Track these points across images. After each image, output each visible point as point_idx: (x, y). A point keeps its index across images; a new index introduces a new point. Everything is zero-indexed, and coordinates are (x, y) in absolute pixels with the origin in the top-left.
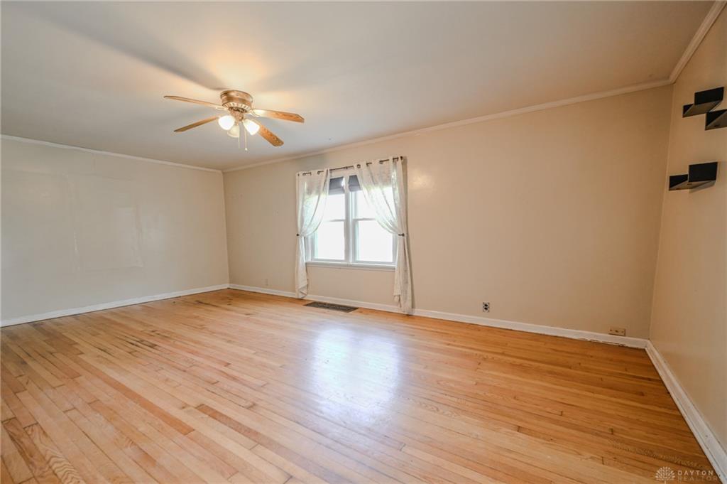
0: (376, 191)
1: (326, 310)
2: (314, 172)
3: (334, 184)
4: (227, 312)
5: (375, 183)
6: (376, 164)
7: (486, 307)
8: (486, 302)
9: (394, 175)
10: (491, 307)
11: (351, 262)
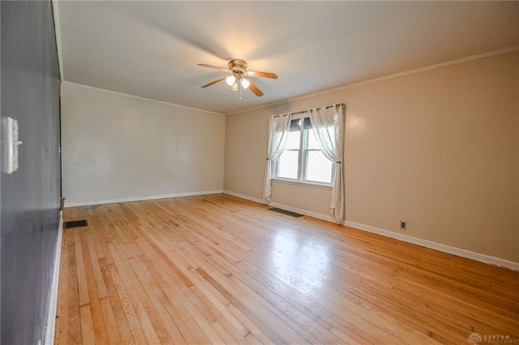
0: (323, 129)
1: (282, 214)
2: (281, 115)
3: (294, 123)
4: (220, 209)
5: (322, 123)
6: (323, 109)
7: (403, 225)
8: (403, 221)
9: (336, 118)
10: (408, 226)
11: (301, 181)
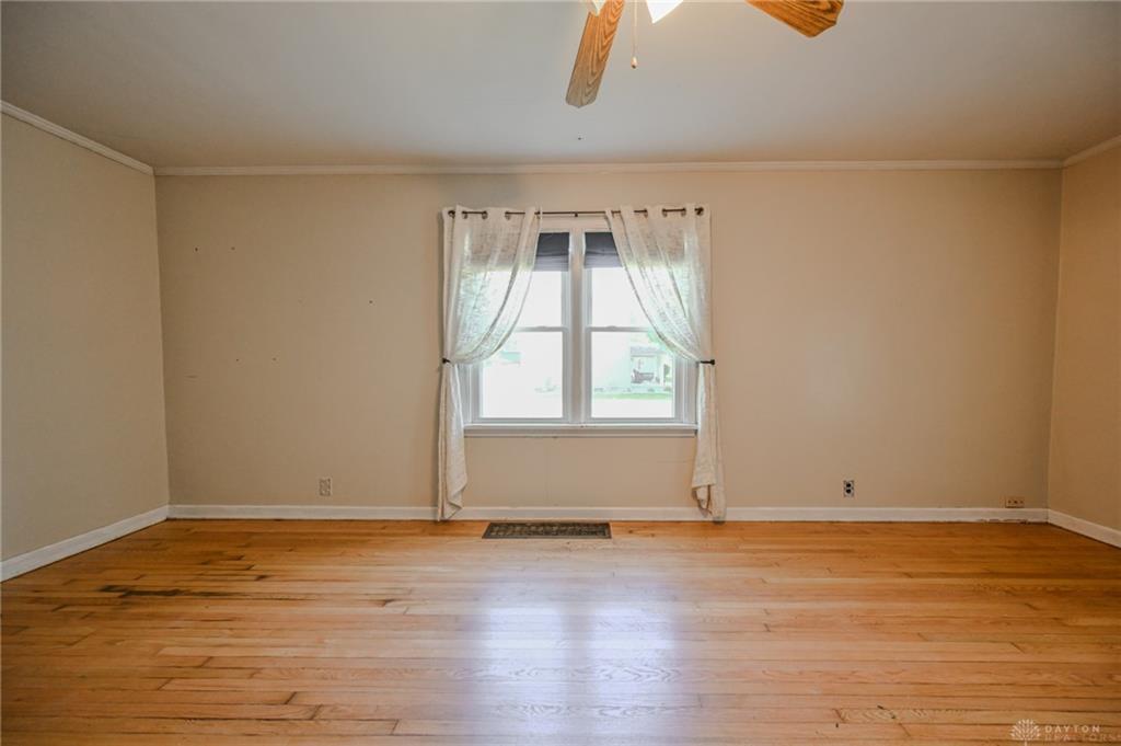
2: (496, 213)
6: (655, 212)
7: (849, 488)
8: (848, 480)
9: (690, 242)
10: (856, 488)
